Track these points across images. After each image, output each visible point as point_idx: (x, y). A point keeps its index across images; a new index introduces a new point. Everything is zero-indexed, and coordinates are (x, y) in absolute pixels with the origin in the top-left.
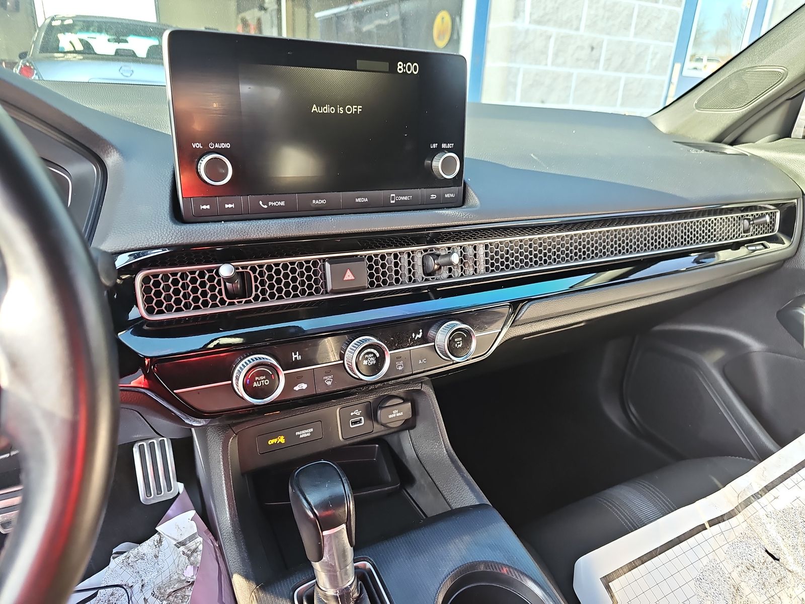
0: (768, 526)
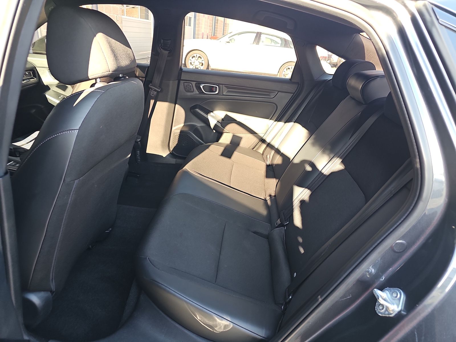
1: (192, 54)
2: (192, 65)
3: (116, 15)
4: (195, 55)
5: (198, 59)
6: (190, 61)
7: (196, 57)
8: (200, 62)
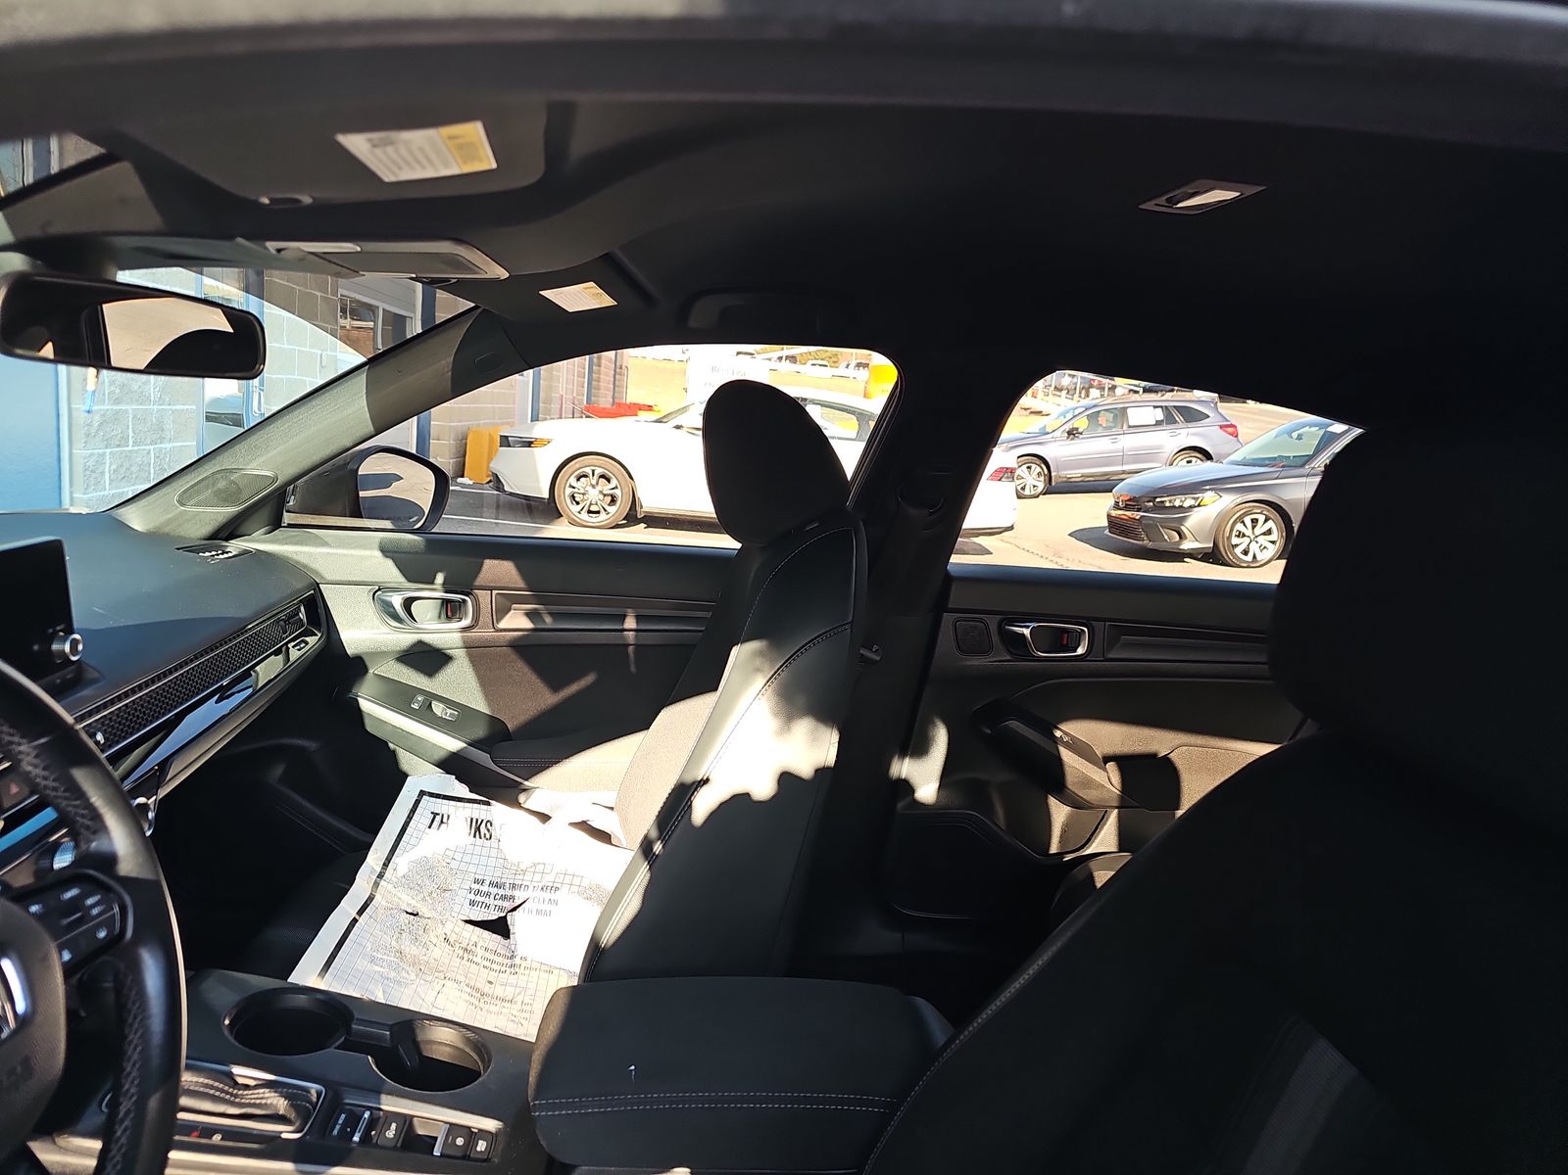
0: (399, 894)
1: (577, 466)
2: (578, 503)
3: (319, 352)
4: (588, 470)
5: (597, 484)
6: (569, 491)
7: (593, 475)
8: (605, 492)
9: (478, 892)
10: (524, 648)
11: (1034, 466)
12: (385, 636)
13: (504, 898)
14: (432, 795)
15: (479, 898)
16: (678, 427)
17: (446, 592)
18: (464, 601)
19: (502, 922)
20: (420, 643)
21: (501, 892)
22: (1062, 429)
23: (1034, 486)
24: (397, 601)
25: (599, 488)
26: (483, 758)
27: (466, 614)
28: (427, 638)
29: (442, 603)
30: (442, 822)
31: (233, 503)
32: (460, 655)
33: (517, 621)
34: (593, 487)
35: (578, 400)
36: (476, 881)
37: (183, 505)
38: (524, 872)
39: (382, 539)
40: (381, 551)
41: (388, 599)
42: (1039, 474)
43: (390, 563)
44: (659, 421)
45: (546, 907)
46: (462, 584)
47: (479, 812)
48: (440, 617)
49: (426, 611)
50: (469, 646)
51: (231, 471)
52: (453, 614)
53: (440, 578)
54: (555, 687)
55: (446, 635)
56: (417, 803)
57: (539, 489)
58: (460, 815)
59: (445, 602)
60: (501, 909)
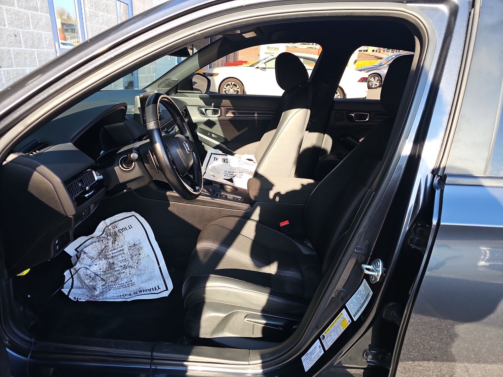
0: (210, 172)
1: (226, 82)
5: (233, 87)
6: (224, 90)
7: (231, 84)
8: (235, 90)
9: (226, 174)
10: (231, 121)
11: (376, 77)
12: (201, 118)
13: (231, 175)
14: (214, 154)
15: (226, 175)
16: (257, 68)
17: (214, 108)
18: (218, 110)
19: (231, 179)
20: (209, 120)
21: (230, 173)
22: (387, 64)
23: (376, 84)
24: (203, 110)
25: (233, 89)
26: (224, 146)
27: (219, 113)
28: (210, 119)
29: (213, 111)
30: (217, 160)
31: (169, 87)
32: (218, 122)
33: (230, 115)
34: (231, 88)
35: (223, 60)
36: (225, 171)
37: (158, 87)
38: (235, 169)
39: (200, 95)
40: (200, 98)
41: (202, 109)
42: (378, 80)
43: (202, 101)
44: (251, 66)
45: (240, 176)
46: (218, 106)
47: (225, 157)
48: (213, 114)
49: (209, 112)
50: (219, 121)
51: (168, 79)
52: (216, 113)
53: (213, 104)
54: (239, 131)
55: (215, 118)
56: (211, 155)
57: (215, 90)
58: (220, 158)
59: (214, 110)
60: (231, 177)
